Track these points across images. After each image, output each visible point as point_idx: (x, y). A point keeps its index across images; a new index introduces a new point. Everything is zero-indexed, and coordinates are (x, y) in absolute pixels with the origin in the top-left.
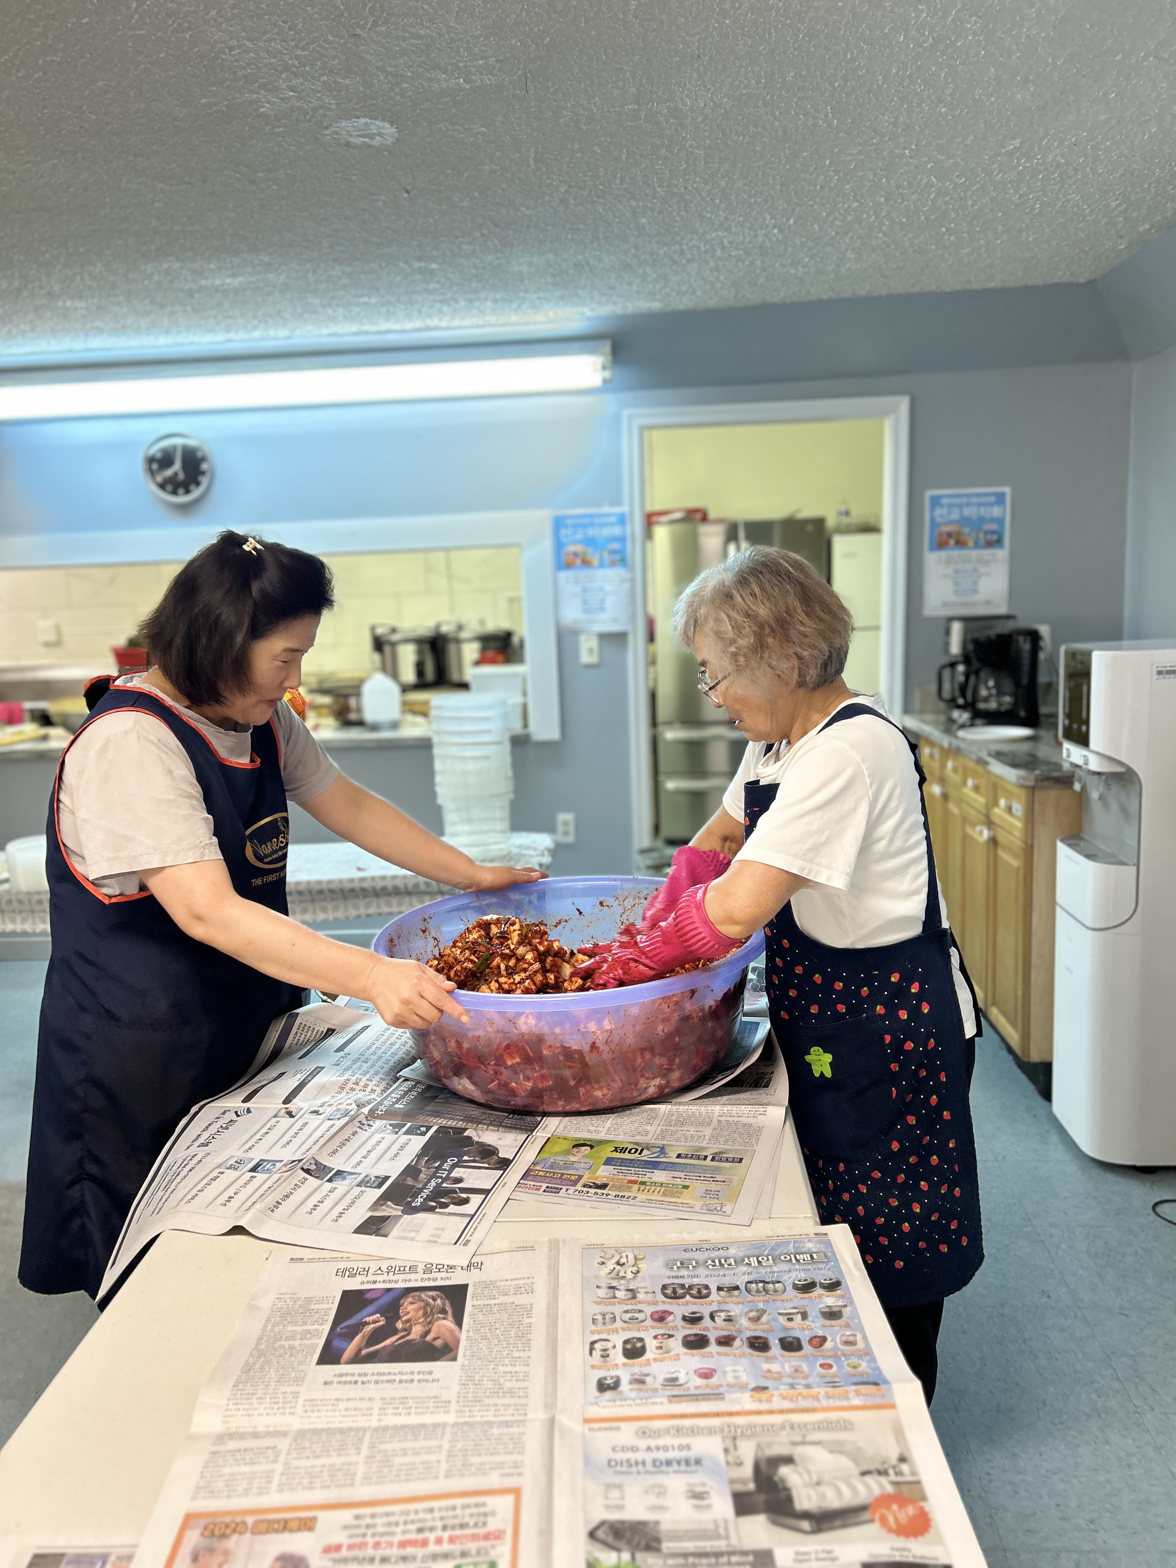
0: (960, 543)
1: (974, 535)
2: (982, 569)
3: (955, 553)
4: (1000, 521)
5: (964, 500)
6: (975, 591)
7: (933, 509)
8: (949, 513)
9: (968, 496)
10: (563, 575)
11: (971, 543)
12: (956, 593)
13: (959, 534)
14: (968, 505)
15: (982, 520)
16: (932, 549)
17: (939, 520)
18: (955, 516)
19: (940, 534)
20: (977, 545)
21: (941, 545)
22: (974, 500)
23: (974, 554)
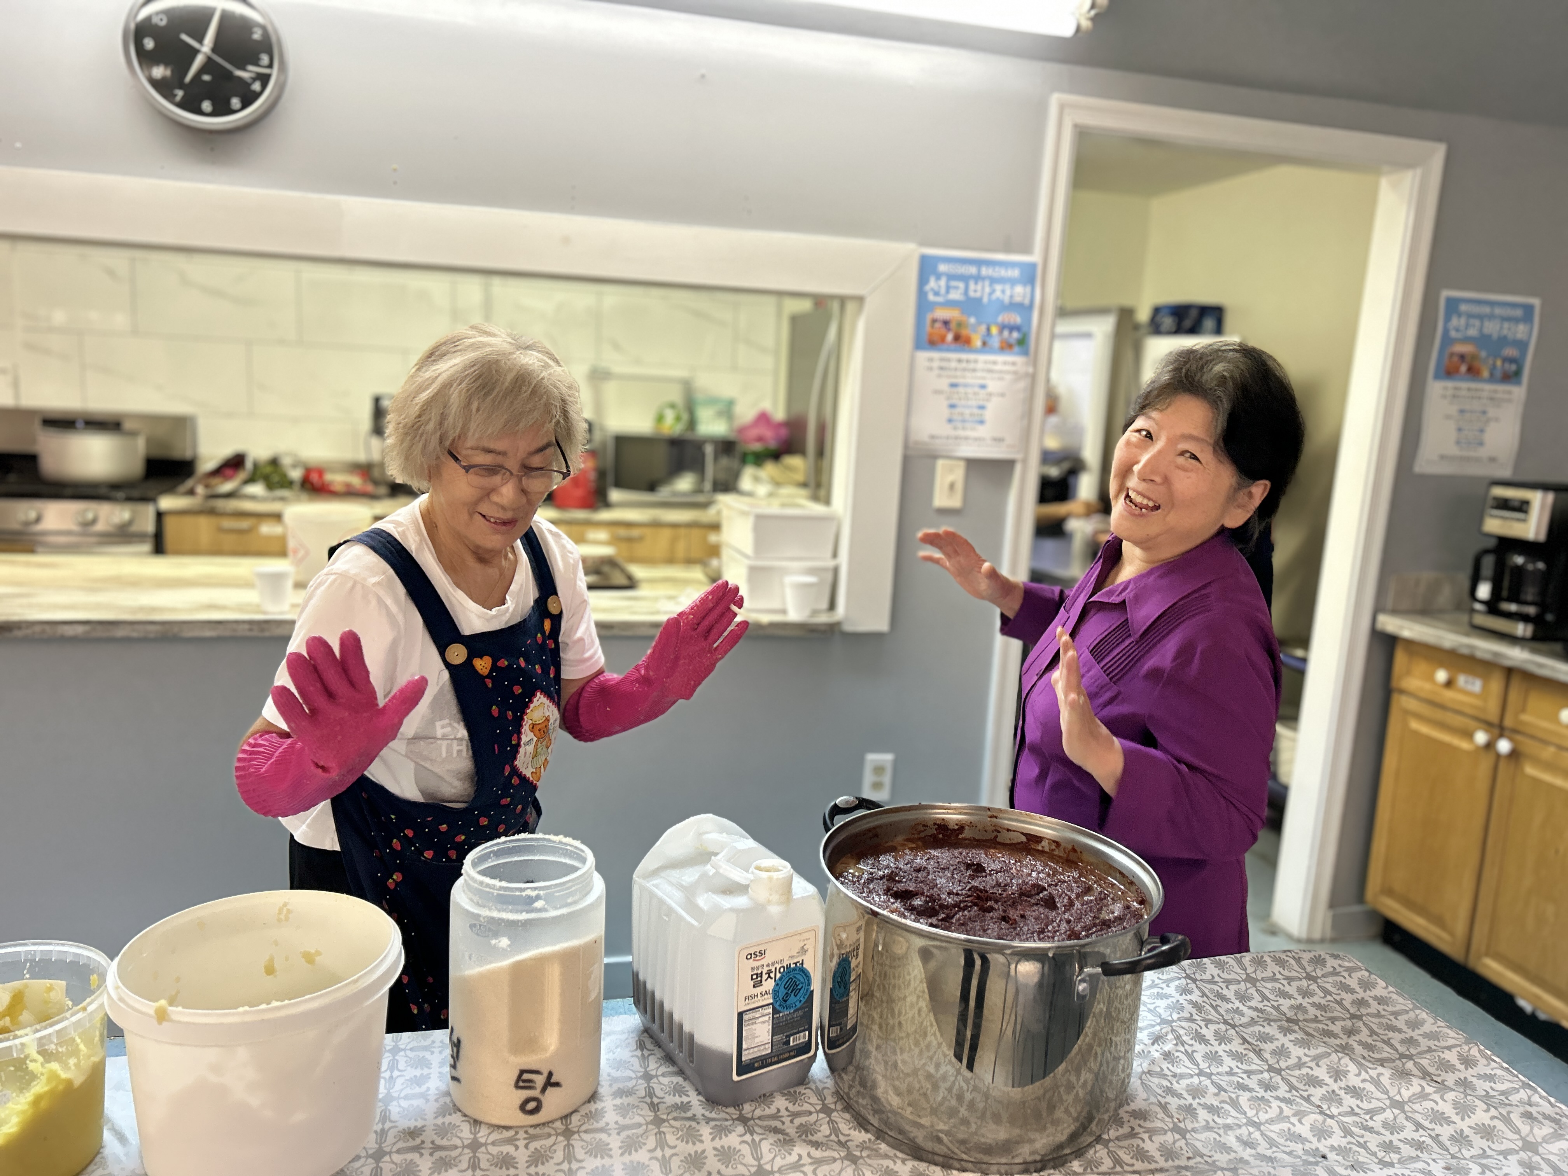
0: (1473, 372)
1: (1491, 362)
2: (1492, 412)
3: (1465, 385)
4: (1522, 346)
5: (1487, 310)
6: (1481, 444)
7: (1448, 319)
8: (1467, 326)
9: (1492, 304)
10: (923, 356)
11: (1486, 374)
12: (1458, 443)
13: (1474, 357)
14: (1491, 317)
15: (1503, 341)
16: (1437, 377)
17: (1453, 334)
18: (1473, 332)
19: (1452, 355)
20: (1492, 379)
21: (1448, 372)
22: (1498, 311)
23: (1488, 388)
